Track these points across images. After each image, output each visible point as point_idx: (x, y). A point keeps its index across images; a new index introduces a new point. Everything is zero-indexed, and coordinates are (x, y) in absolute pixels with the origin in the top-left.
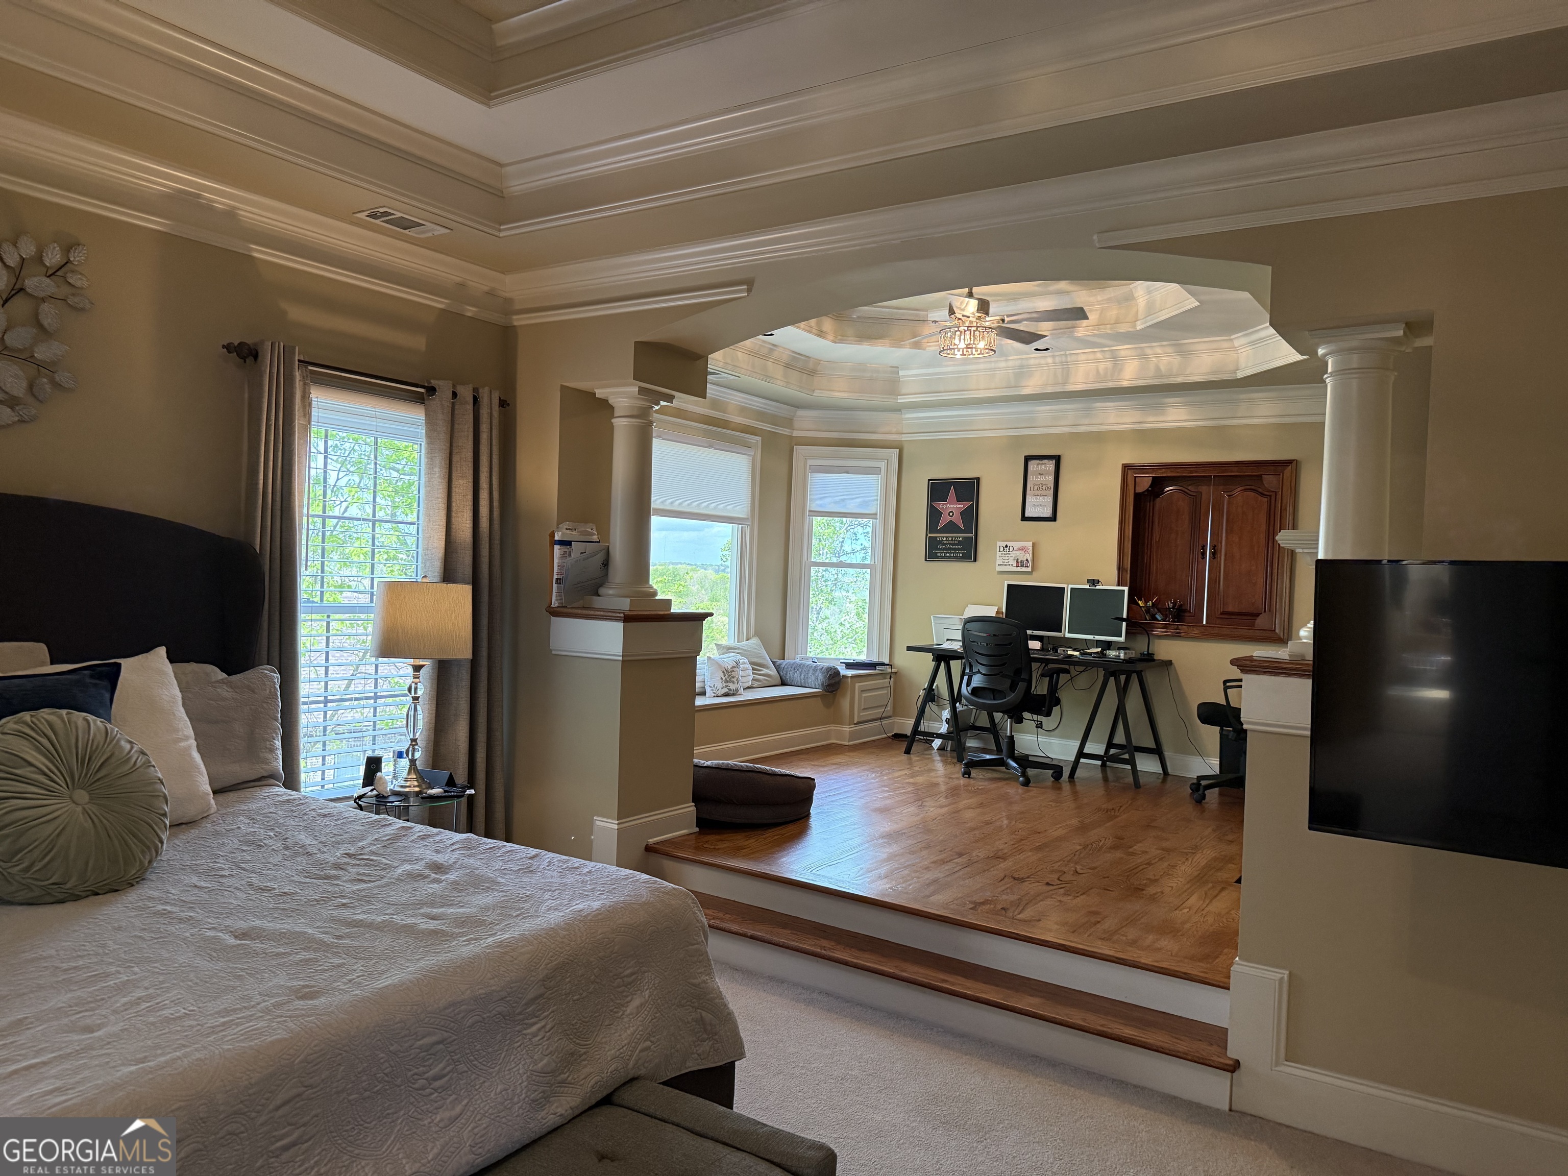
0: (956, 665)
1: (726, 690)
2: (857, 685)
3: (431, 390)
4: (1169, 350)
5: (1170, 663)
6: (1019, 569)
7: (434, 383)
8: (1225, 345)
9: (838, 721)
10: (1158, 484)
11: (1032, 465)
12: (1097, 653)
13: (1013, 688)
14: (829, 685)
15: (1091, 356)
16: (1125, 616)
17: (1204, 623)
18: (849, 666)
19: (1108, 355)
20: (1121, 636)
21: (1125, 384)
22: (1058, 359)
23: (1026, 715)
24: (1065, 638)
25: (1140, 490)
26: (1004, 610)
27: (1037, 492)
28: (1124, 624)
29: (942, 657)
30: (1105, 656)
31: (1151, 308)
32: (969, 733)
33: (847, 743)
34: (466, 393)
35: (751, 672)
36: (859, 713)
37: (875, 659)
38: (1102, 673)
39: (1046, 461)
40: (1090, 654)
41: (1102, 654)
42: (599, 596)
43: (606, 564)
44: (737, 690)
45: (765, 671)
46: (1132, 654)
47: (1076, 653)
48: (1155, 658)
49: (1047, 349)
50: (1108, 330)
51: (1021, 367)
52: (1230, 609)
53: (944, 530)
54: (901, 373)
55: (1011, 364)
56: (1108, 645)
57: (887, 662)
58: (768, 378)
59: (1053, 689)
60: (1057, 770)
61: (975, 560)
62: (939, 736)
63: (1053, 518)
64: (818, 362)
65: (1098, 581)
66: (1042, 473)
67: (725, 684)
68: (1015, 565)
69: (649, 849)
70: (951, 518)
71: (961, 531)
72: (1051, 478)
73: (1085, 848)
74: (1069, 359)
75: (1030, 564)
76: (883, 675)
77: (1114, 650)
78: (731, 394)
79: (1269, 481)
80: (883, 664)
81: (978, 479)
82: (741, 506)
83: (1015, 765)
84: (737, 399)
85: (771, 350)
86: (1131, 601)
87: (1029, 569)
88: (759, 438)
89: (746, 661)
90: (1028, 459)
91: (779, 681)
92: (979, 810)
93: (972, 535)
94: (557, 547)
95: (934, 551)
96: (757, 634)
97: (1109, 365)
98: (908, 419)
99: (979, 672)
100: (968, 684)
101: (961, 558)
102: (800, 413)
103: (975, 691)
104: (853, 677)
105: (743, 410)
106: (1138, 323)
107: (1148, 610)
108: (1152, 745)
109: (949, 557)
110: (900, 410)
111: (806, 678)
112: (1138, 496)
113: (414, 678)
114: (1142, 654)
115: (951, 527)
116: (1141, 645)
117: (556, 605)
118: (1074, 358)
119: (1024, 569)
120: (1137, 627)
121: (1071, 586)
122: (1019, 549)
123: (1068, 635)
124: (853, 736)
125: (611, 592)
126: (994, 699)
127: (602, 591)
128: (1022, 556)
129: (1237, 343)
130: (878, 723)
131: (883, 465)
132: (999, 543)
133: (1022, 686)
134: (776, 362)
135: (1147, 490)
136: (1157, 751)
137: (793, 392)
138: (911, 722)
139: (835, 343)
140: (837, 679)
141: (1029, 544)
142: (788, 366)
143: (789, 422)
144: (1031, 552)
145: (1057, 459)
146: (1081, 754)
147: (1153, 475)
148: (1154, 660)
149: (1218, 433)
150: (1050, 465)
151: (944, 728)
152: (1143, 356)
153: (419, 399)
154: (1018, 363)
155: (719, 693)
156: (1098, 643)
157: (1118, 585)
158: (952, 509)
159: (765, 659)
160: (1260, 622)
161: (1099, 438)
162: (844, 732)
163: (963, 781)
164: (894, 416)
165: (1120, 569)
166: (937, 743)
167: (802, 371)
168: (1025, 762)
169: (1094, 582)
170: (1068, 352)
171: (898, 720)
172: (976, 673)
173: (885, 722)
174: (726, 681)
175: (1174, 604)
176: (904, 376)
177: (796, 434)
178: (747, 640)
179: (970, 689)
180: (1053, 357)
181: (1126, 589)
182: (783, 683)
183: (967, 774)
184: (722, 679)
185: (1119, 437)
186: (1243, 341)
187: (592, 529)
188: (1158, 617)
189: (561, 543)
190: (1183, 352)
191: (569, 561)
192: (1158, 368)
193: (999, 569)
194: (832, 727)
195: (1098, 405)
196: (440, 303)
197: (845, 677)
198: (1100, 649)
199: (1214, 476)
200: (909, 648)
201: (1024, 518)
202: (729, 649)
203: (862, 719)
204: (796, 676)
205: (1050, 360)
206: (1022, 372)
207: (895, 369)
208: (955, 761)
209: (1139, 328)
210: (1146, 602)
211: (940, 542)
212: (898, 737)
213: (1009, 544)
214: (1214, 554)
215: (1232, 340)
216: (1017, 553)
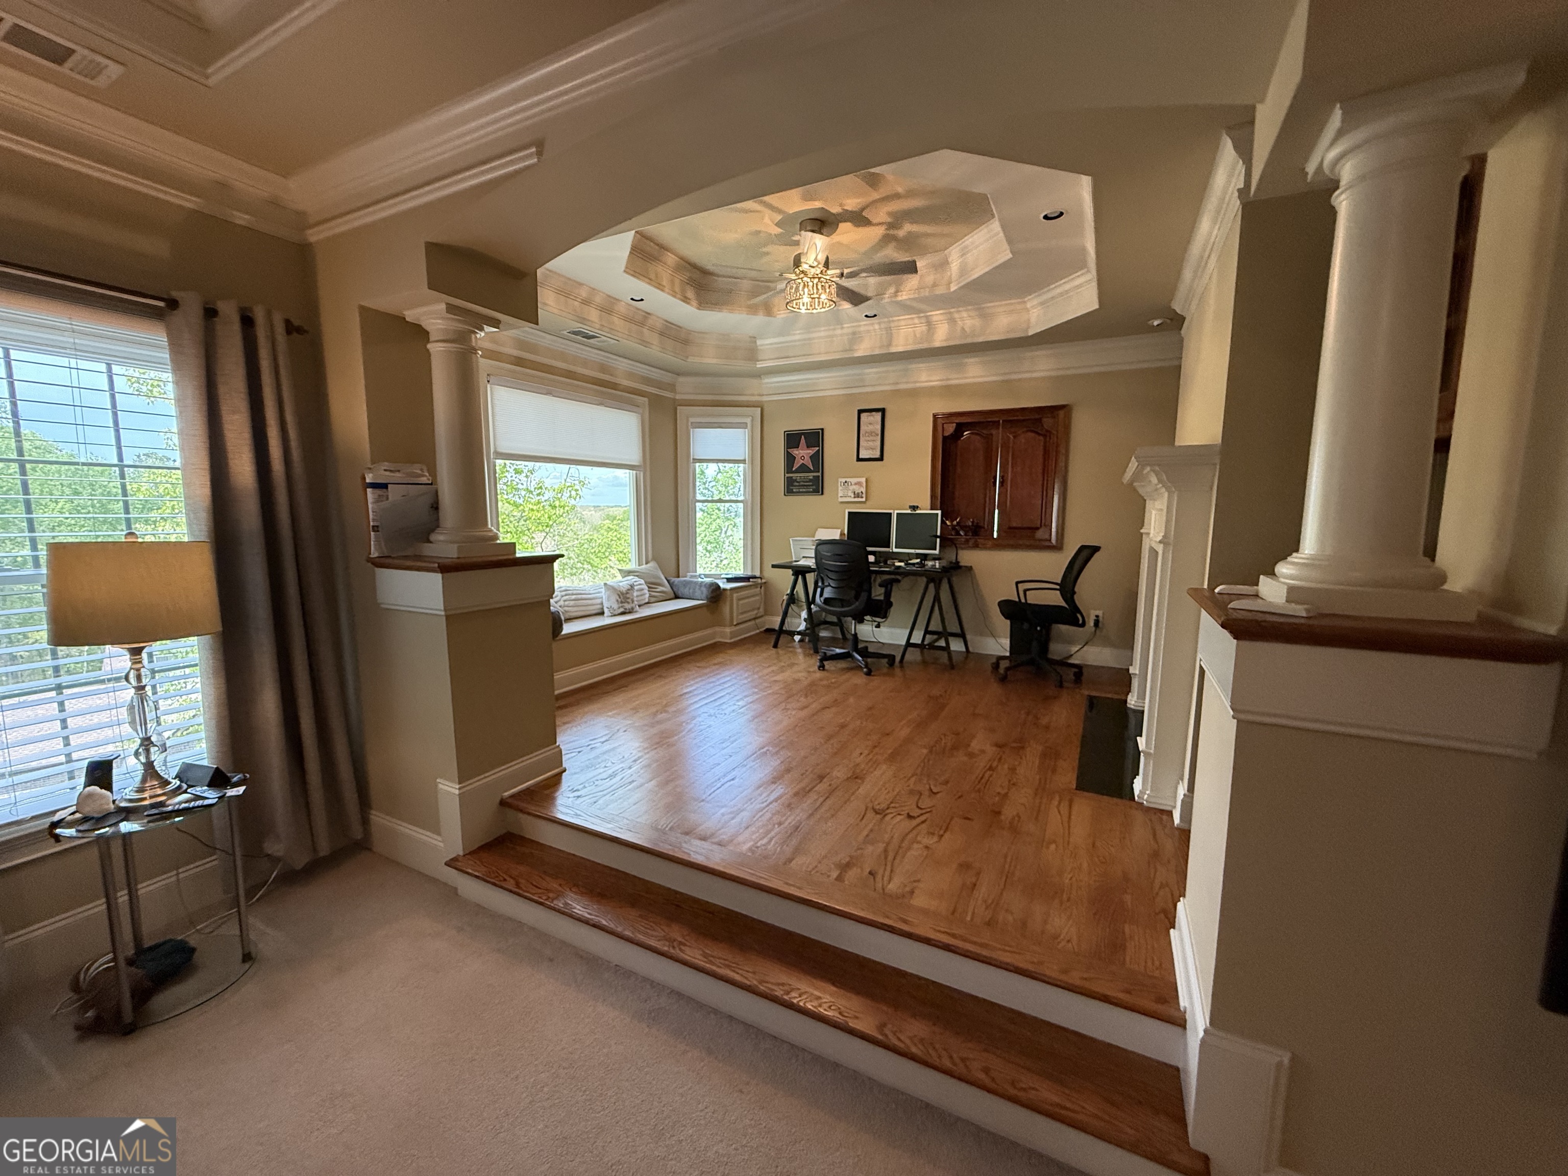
0: (810, 578)
1: (622, 610)
2: (735, 595)
3: (173, 304)
4: (972, 313)
5: (970, 569)
6: (856, 500)
7: (175, 294)
8: (1019, 307)
9: (721, 624)
10: (960, 428)
11: (863, 415)
12: (917, 563)
13: (857, 598)
14: (712, 597)
15: (910, 322)
16: (939, 534)
17: (995, 536)
18: (729, 580)
19: (923, 320)
20: (935, 549)
21: (937, 344)
22: (883, 326)
23: (868, 618)
24: (893, 552)
25: (946, 434)
26: (846, 532)
27: (868, 438)
28: (938, 540)
29: (800, 572)
30: (924, 565)
31: (963, 271)
32: (822, 627)
33: (729, 641)
34: (229, 310)
35: (646, 591)
36: (737, 616)
37: (749, 573)
38: (925, 579)
39: (874, 413)
40: (914, 564)
41: (922, 565)
42: (431, 542)
43: (435, 507)
44: (633, 609)
45: (660, 589)
46: (944, 563)
47: (902, 564)
48: (962, 564)
49: (875, 316)
50: (926, 293)
51: (854, 333)
52: (1014, 525)
53: (797, 471)
54: (759, 342)
55: (845, 331)
56: (925, 557)
57: (758, 574)
58: (645, 343)
59: (888, 595)
60: (891, 658)
61: (822, 494)
62: (799, 633)
63: (881, 459)
64: (689, 332)
65: (918, 507)
66: (872, 422)
67: (621, 605)
68: (853, 496)
69: (503, 803)
70: (802, 461)
71: (810, 471)
72: (879, 427)
73: (931, 752)
74: (892, 325)
75: (864, 495)
76: (755, 585)
77: (930, 560)
78: (616, 360)
79: (1047, 422)
80: (755, 577)
81: (822, 430)
82: (634, 455)
83: (860, 658)
84: (622, 365)
85: (645, 318)
86: (943, 522)
87: (864, 499)
88: (646, 399)
89: (642, 582)
90: (860, 412)
91: (672, 595)
92: (834, 710)
93: (820, 474)
94: (369, 490)
95: (791, 488)
96: (654, 559)
97: (924, 328)
98: (767, 383)
99: (829, 585)
100: (821, 595)
101: (811, 492)
102: (681, 379)
103: (827, 601)
104: (732, 589)
105: (631, 375)
106: (952, 285)
107: (954, 527)
108: (958, 631)
109: (802, 492)
110: (760, 376)
111: (694, 592)
112: (945, 439)
113: (133, 663)
114: (951, 563)
115: (803, 469)
116: (951, 556)
117: (376, 555)
118: (896, 324)
119: (860, 500)
120: (946, 542)
121: (896, 512)
122: (856, 484)
123: (895, 550)
124: (733, 635)
125: (441, 538)
126: (843, 606)
127: (433, 537)
128: (858, 489)
129: (1029, 305)
130: (752, 623)
131: (748, 421)
132: (840, 480)
133: (864, 596)
134: (652, 329)
135: (952, 434)
136: (962, 635)
137: (670, 358)
138: (779, 619)
139: (699, 309)
140: (718, 592)
141: (863, 480)
142: (662, 334)
143: (672, 387)
144: (864, 486)
145: (883, 411)
146: (909, 644)
147: (957, 421)
148: (960, 567)
149: (1007, 386)
150: (878, 416)
151: (802, 626)
152: (952, 321)
153: (155, 315)
154: (850, 330)
155: (616, 613)
156: (918, 556)
157: (932, 509)
158: (803, 454)
159: (660, 578)
160: (1040, 534)
161: (914, 394)
162: (725, 634)
163: (819, 674)
164: (755, 381)
165: (933, 496)
166: (797, 638)
167: (676, 339)
168: (864, 653)
169: (914, 508)
170: (891, 319)
171: (767, 618)
172: (827, 586)
173: (757, 621)
174: (622, 602)
175: (973, 522)
176: (762, 345)
177: (678, 397)
178: (647, 563)
179: (822, 599)
180: (879, 323)
181: (939, 512)
182: (677, 597)
183: (822, 667)
184: (617, 601)
185: (931, 392)
186: (1035, 302)
187: (422, 470)
188: (962, 533)
189: (374, 486)
190: (985, 316)
191: (384, 504)
192: (963, 329)
193: (841, 500)
194: (717, 629)
195: (914, 366)
196: (189, 202)
197: (725, 590)
198: (918, 560)
199: (1003, 421)
200: (774, 566)
201: (859, 459)
202: (629, 573)
203: (740, 621)
204: (686, 591)
205: (877, 327)
206: (855, 337)
207: (753, 339)
208: (812, 652)
209: (952, 290)
210: (952, 521)
211: (796, 481)
212: (769, 631)
213: (848, 480)
214: (1002, 483)
215: (1025, 302)
216: (854, 487)
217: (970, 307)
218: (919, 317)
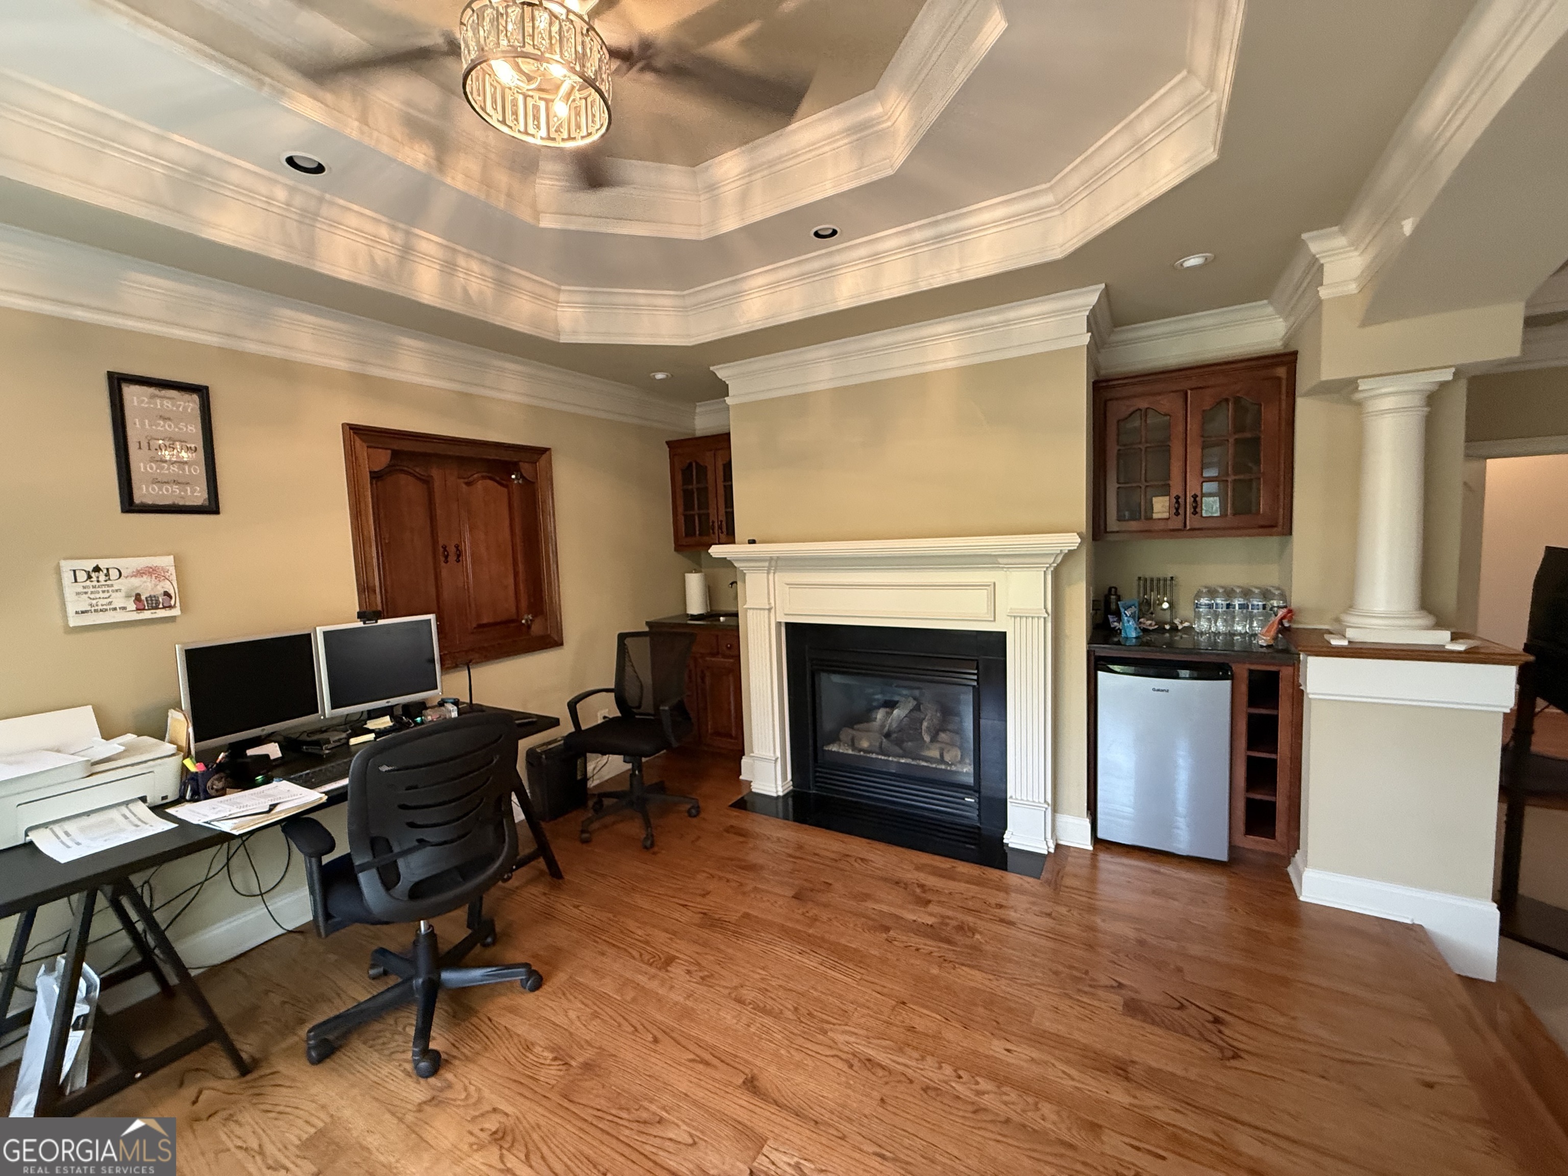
4: (489, 272)
6: (147, 615)
8: (551, 294)
10: (402, 458)
11: (132, 391)
15: (368, 225)
19: (399, 238)
22: (298, 200)
25: (376, 468)
27: (157, 455)
39: (170, 392)
49: (320, 169)
52: (485, 621)
63: (212, 507)
66: (165, 415)
72: (194, 429)
74: (325, 211)
90: (119, 380)
97: (396, 251)
112: (376, 476)
121: (316, 629)
122: (139, 573)
128: (149, 587)
129: (563, 297)
135: (383, 469)
141: (167, 562)
144: (174, 577)
145: (205, 392)
147: (396, 448)
150: (186, 404)
152: (449, 268)
161: (285, 371)
170: (327, 196)
185: (326, 376)
190: (502, 285)
193: (78, 621)
201: (133, 508)
205: (281, 194)
213: (103, 564)
215: (559, 290)
216: (136, 582)
217: (488, 259)
218: (394, 228)
